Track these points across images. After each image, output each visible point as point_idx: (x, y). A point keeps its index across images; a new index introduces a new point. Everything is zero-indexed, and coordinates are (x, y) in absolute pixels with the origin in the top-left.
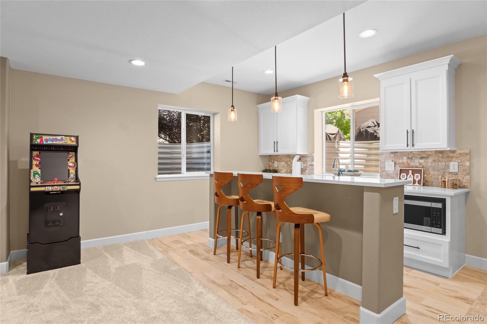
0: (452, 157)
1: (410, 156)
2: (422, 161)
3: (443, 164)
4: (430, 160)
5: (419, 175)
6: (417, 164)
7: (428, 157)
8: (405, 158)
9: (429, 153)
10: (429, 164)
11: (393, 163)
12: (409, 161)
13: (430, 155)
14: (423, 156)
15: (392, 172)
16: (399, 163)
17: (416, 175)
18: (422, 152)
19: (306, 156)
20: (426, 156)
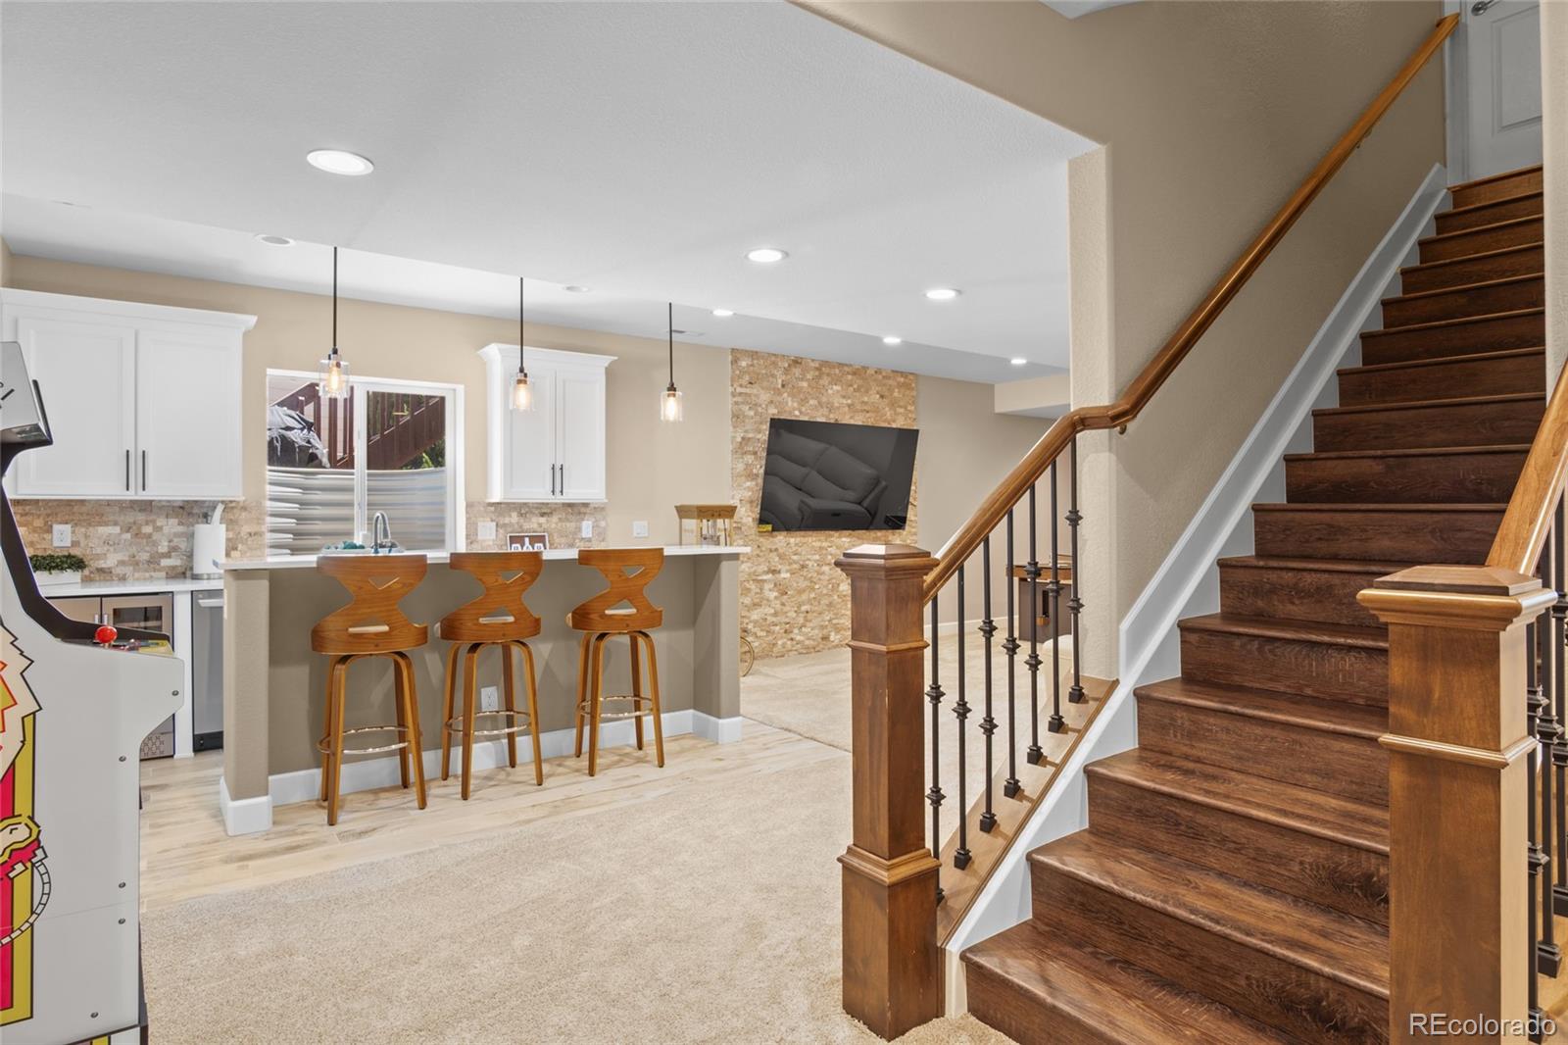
0: (585, 514)
1: (523, 511)
2: (542, 520)
3: (573, 525)
4: (555, 519)
5: (541, 545)
6: (535, 526)
7: (551, 513)
8: (514, 515)
9: (554, 506)
10: (553, 526)
11: (494, 524)
12: (522, 521)
13: (555, 510)
14: (545, 511)
15: (491, 543)
16: (505, 525)
17: (536, 545)
18: (543, 504)
19: (233, 508)
20: (549, 511)
